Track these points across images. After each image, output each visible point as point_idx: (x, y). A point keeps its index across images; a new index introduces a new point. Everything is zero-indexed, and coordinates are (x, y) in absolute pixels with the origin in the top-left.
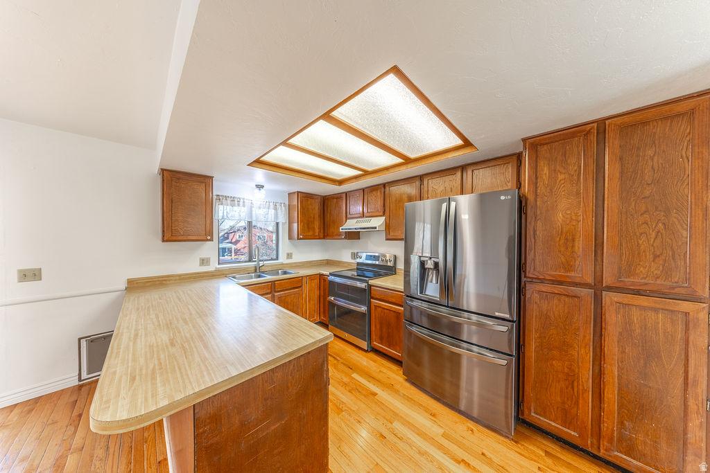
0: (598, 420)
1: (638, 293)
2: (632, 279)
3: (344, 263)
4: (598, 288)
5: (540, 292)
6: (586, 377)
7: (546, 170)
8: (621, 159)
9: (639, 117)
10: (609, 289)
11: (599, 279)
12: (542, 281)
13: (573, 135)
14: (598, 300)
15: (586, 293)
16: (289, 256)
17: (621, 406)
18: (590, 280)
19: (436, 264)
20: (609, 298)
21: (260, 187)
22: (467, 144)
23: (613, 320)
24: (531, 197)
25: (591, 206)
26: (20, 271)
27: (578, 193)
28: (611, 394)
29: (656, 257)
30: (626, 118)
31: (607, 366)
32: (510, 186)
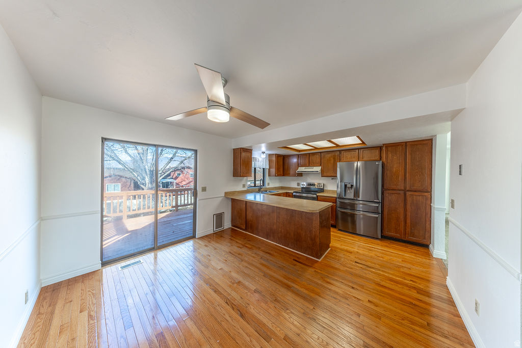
0: (405, 229)
1: (415, 191)
2: (414, 188)
3: (293, 188)
4: (405, 191)
5: (388, 193)
6: (402, 217)
7: (390, 155)
8: (411, 154)
9: (416, 143)
10: (408, 191)
11: (405, 187)
12: (389, 190)
13: (398, 145)
14: (405, 194)
15: (402, 192)
16: (268, 184)
17: (411, 223)
18: (403, 188)
19: (352, 186)
20: (408, 193)
21: (263, 153)
22: (363, 143)
23: (409, 199)
24: (386, 163)
25: (403, 167)
26: (202, 188)
27: (400, 163)
28: (408, 221)
29: (419, 181)
30: (413, 143)
31: (407, 213)
32: (377, 158)
